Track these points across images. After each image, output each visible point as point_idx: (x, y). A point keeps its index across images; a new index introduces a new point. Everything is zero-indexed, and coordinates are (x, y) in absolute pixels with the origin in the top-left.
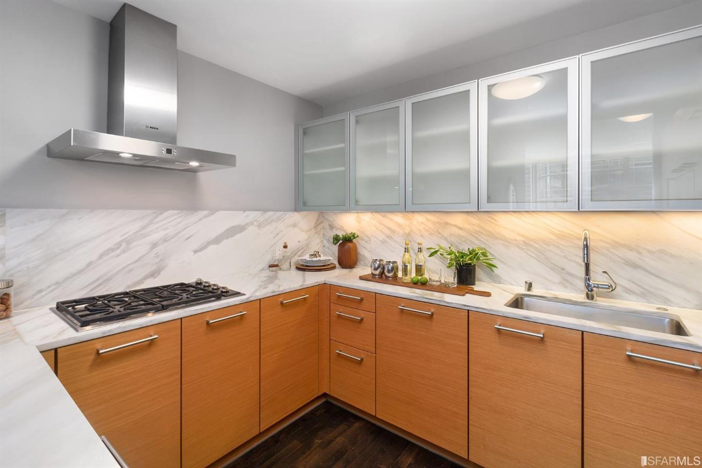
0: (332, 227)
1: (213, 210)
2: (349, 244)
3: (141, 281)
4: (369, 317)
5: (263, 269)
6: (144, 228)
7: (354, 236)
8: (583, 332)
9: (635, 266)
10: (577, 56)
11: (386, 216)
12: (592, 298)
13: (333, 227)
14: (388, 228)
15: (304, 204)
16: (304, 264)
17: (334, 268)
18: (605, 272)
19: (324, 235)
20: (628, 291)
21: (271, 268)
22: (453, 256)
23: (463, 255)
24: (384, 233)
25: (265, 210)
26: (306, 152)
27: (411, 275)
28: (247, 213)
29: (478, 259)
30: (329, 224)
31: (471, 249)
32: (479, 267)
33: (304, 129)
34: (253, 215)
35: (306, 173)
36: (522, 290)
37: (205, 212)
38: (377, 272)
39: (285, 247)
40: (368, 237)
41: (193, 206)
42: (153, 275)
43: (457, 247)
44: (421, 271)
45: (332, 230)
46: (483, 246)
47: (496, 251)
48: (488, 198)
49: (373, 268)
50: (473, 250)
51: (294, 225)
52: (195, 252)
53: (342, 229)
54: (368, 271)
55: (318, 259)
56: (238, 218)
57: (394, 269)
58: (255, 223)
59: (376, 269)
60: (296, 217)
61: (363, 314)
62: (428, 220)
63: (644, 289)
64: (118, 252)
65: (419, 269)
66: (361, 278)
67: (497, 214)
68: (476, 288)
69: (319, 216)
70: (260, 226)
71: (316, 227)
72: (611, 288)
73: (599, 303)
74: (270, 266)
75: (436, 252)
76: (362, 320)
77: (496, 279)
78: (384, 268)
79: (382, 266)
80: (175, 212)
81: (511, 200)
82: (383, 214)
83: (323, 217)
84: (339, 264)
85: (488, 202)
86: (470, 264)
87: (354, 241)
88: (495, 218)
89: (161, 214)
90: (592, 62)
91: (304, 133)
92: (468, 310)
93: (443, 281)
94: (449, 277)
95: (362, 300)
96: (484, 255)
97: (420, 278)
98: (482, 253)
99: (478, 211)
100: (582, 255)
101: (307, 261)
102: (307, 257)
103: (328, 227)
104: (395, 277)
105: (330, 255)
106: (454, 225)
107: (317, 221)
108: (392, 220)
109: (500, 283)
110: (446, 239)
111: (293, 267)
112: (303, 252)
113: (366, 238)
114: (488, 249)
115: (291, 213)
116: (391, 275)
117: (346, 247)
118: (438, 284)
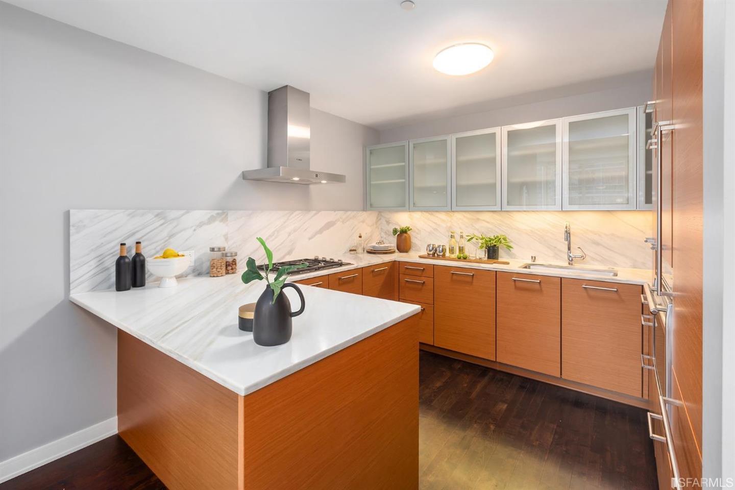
0: (388, 222)
1: (319, 211)
2: (405, 235)
3: (284, 257)
4: (429, 281)
5: (345, 253)
6: (285, 222)
7: (408, 228)
8: (561, 278)
9: (598, 244)
10: (561, 119)
11: (432, 214)
12: (572, 265)
13: (390, 223)
14: (434, 223)
15: (371, 205)
16: (372, 249)
17: (394, 252)
18: (579, 248)
19: (381, 229)
20: (593, 259)
21: (351, 252)
22: (484, 241)
23: (491, 240)
24: (431, 227)
25: (346, 210)
26: (372, 167)
27: (456, 253)
28: (337, 212)
29: (501, 242)
30: (386, 221)
31: (496, 236)
32: (501, 248)
33: (370, 150)
34: (340, 214)
35: (372, 183)
36: (530, 262)
37: (314, 212)
38: (431, 253)
39: (360, 237)
40: (418, 230)
41: (307, 208)
42: (289, 253)
43: (486, 235)
44: (462, 251)
45: (388, 225)
46: (503, 234)
47: (512, 236)
48: (508, 202)
49: (428, 250)
50: (497, 237)
51: (363, 222)
52: (310, 239)
53: (397, 224)
54: (424, 252)
55: (383, 245)
56: (331, 216)
57: (444, 250)
58: (341, 220)
59: (430, 251)
60: (364, 215)
61: (424, 279)
62: (464, 216)
63: (603, 258)
64: (273, 237)
65: (461, 250)
66: (421, 257)
67: (514, 213)
68: (500, 260)
69: (378, 214)
70: (343, 222)
71: (376, 223)
72: (583, 258)
73: (576, 267)
74: (350, 251)
75: (472, 238)
76: (424, 282)
77: (512, 256)
78: (436, 250)
79: (435, 249)
80: (300, 212)
81: (525, 204)
82: (430, 213)
83: (381, 215)
84: (398, 250)
85: (508, 205)
86: (495, 245)
87: (409, 232)
88: (512, 215)
89: (293, 213)
90: (570, 123)
91: (371, 153)
92: (496, 271)
93: (478, 258)
94: (482, 254)
95: (424, 269)
96: (505, 239)
97: (462, 255)
98: (503, 239)
99: (501, 211)
100: (564, 237)
101: (374, 247)
102: (374, 244)
103: (385, 223)
104: (444, 255)
105: (392, 243)
106: (484, 220)
107: (377, 218)
108: (437, 217)
109: (514, 258)
110: (478, 230)
111: (365, 251)
112: (369, 241)
113: (417, 231)
114: (507, 236)
115: (361, 212)
116: (441, 254)
117: (403, 237)
118: (474, 258)
